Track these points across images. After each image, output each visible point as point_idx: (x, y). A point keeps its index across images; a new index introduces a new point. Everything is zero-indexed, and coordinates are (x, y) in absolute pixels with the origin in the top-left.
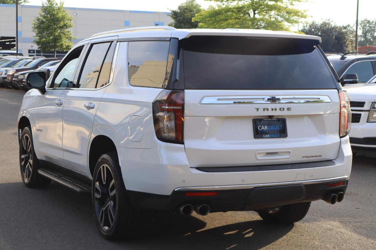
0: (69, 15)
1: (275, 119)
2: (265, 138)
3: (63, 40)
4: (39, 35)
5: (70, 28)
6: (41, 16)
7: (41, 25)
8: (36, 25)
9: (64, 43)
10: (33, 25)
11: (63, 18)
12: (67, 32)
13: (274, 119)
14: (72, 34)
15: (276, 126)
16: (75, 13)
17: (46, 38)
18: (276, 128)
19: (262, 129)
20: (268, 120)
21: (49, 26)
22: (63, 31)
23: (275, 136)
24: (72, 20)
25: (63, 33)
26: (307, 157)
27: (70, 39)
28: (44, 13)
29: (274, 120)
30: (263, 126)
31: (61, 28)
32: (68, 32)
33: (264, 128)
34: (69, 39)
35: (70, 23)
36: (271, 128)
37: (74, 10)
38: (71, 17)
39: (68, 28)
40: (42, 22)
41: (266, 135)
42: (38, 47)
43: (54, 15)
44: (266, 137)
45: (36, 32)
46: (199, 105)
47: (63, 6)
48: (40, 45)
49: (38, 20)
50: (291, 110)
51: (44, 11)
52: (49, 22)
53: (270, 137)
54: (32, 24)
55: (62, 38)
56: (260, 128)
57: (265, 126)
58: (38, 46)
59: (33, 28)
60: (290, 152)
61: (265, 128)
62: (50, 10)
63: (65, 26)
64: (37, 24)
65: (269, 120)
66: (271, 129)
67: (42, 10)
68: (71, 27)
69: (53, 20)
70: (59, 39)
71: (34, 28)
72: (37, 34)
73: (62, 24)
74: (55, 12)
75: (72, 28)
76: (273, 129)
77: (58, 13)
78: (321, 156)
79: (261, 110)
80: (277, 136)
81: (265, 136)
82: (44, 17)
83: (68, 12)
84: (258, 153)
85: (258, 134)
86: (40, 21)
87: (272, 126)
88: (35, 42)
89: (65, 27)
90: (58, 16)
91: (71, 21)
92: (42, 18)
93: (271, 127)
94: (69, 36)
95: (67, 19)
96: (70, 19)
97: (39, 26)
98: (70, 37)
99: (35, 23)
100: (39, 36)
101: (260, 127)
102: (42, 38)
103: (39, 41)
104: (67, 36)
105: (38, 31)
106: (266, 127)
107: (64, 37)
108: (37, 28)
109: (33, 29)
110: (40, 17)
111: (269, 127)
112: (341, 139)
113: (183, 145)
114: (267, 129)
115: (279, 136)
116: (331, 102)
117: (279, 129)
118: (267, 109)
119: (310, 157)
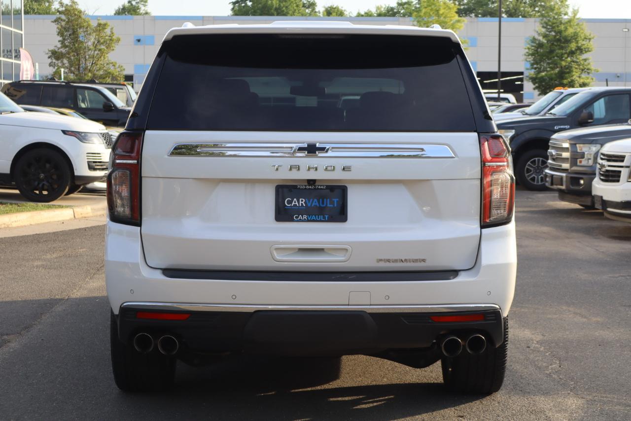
0: (587, 30)
1: (322, 187)
2: (298, 221)
3: (574, 73)
4: (535, 66)
5: (588, 53)
6: (539, 34)
7: (539, 50)
8: (530, 50)
9: (578, 79)
10: (527, 50)
11: (575, 37)
12: (583, 60)
13: (320, 187)
14: (591, 64)
15: (325, 200)
16: (626, 29)
17: (547, 71)
18: (323, 204)
19: (293, 203)
20: (308, 187)
21: (552, 52)
22: (577, 58)
23: (318, 218)
24: (592, 40)
25: (577, 62)
26: (389, 261)
27: (588, 71)
28: (544, 30)
29: (321, 189)
30: (295, 199)
31: (572, 53)
32: (585, 60)
33: (297, 203)
34: (585, 72)
35: (589, 44)
37: (624, 24)
38: (590, 35)
39: (583, 54)
40: (541, 45)
41: (300, 216)
42: (534, 86)
43: (560, 32)
44: (300, 219)
45: (530, 61)
46: (166, 157)
47: (577, 16)
48: (536, 83)
49: (534, 40)
50: (350, 170)
51: (545, 26)
52: (553, 44)
53: (308, 221)
54: (525, 49)
55: (572, 71)
56: (290, 202)
57: (300, 199)
58: (534, 84)
59: (525, 55)
60: (346, 250)
61: (301, 202)
62: (553, 23)
63: (580, 50)
64: (533, 48)
65: (309, 189)
66: (313, 206)
67: (542, 24)
68: (590, 51)
69: (559, 40)
70: (569, 73)
71: (527, 54)
72: (532, 65)
73: (573, 46)
74: (562, 27)
75: (590, 53)
76: (318, 205)
77: (566, 29)
78: (424, 260)
80: (324, 218)
81: (297, 217)
82: (545, 36)
83: (585, 26)
84: (276, 249)
85: (283, 214)
86: (537, 42)
87: (316, 200)
88: (528, 78)
89: (578, 52)
90: (567, 33)
91: (590, 41)
92: (541, 38)
93: (313, 200)
94: (585, 67)
95: (583, 38)
96: (589, 37)
97: (537, 50)
98: (588, 69)
99: (530, 47)
100: (535, 68)
102: (541, 72)
103: (534, 76)
104: (581, 67)
105: (534, 60)
106: (302, 201)
107: (576, 68)
108: (532, 55)
109: (526, 57)
110: (537, 37)
111: (309, 201)
112: (483, 230)
113: (139, 228)
114: (304, 205)
115: (327, 219)
116: (454, 156)
117: (332, 206)
118: (298, 168)
119: (396, 261)
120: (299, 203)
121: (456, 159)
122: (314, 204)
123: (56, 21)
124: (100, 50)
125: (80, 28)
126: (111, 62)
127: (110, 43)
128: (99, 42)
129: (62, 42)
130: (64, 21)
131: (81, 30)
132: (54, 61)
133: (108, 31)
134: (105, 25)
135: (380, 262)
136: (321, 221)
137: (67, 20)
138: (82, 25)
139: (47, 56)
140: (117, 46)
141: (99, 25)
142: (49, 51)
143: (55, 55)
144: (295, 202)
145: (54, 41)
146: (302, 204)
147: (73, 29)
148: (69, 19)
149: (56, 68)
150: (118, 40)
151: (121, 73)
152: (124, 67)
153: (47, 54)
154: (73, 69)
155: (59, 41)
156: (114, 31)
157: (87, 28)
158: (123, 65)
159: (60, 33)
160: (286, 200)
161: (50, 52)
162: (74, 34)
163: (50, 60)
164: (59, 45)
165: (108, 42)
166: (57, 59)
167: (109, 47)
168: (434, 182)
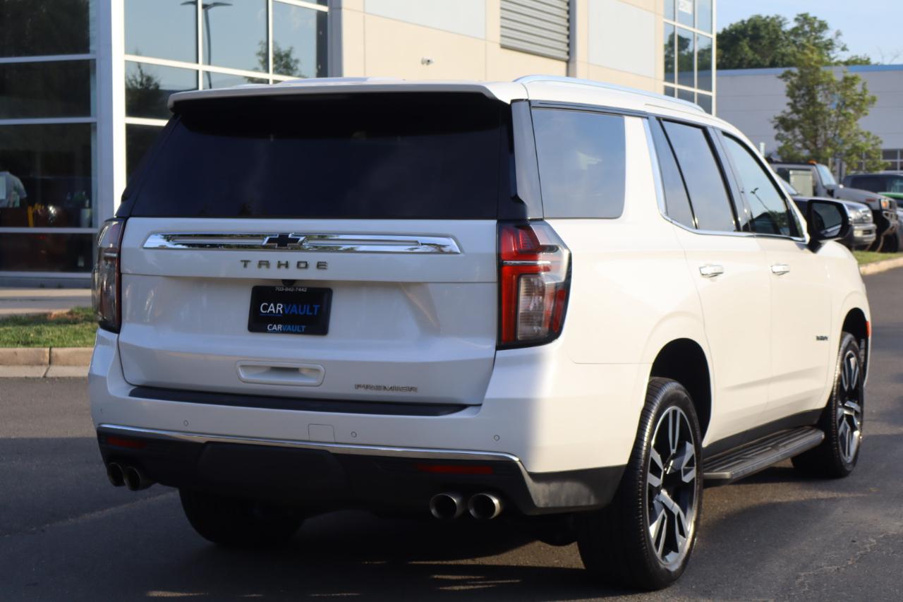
1: (303, 290)
2: (271, 332)
13: (300, 290)
15: (305, 306)
18: (302, 311)
19: (270, 310)
20: (287, 290)
23: (294, 329)
26: (367, 387)
29: (301, 292)
30: (272, 305)
33: (273, 310)
36: (291, 308)
41: (275, 326)
44: (274, 330)
46: (142, 250)
50: (325, 269)
53: (283, 332)
56: (266, 308)
57: (278, 305)
60: (317, 370)
61: (278, 308)
66: (291, 313)
76: (296, 313)
79: (253, 266)
80: (300, 328)
81: (271, 327)
84: (243, 366)
85: (258, 323)
87: (295, 306)
101: (264, 306)
106: (280, 306)
111: (287, 307)
112: (498, 352)
113: (117, 335)
114: (281, 312)
115: (303, 330)
116: (459, 252)
117: (311, 314)
118: (267, 264)
119: (378, 388)
120: (275, 310)
121: (462, 255)
122: (292, 311)
123: (785, 76)
124: (844, 115)
125: (818, 84)
126: (861, 131)
127: (860, 105)
128: (844, 103)
129: (793, 106)
130: (795, 75)
131: (820, 88)
132: (782, 132)
133: (858, 88)
134: (854, 78)
135: (359, 389)
136: (296, 333)
137: (799, 74)
138: (820, 80)
139: (772, 125)
140: (870, 109)
141: (846, 79)
142: (776, 118)
143: (784, 123)
144: (272, 308)
145: (781, 105)
146: (279, 310)
147: (807, 87)
148: (801, 72)
149: (785, 141)
150: (873, 100)
151: (877, 147)
152: (881, 139)
153: (773, 122)
154: (808, 142)
155: (788, 104)
156: (868, 87)
157: (828, 84)
158: (879, 136)
159: (791, 94)
160: (263, 304)
161: (777, 120)
162: (811, 94)
163: (776, 132)
164: (789, 110)
165: (858, 103)
166: (787, 129)
167: (860, 110)
168: (430, 285)
